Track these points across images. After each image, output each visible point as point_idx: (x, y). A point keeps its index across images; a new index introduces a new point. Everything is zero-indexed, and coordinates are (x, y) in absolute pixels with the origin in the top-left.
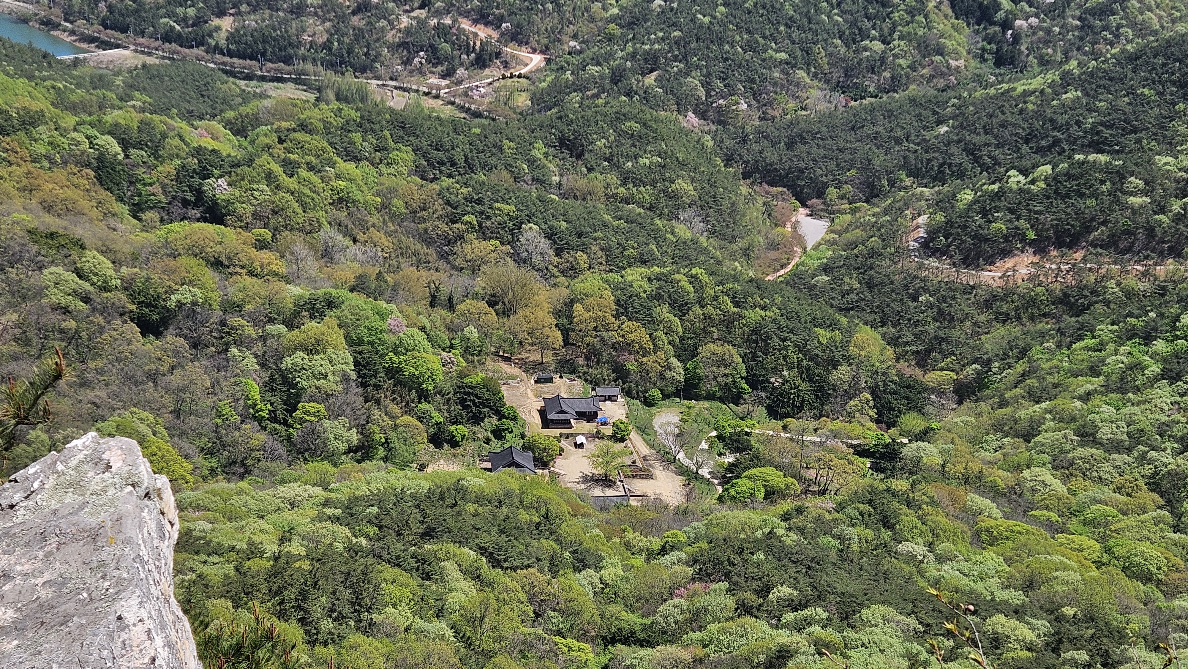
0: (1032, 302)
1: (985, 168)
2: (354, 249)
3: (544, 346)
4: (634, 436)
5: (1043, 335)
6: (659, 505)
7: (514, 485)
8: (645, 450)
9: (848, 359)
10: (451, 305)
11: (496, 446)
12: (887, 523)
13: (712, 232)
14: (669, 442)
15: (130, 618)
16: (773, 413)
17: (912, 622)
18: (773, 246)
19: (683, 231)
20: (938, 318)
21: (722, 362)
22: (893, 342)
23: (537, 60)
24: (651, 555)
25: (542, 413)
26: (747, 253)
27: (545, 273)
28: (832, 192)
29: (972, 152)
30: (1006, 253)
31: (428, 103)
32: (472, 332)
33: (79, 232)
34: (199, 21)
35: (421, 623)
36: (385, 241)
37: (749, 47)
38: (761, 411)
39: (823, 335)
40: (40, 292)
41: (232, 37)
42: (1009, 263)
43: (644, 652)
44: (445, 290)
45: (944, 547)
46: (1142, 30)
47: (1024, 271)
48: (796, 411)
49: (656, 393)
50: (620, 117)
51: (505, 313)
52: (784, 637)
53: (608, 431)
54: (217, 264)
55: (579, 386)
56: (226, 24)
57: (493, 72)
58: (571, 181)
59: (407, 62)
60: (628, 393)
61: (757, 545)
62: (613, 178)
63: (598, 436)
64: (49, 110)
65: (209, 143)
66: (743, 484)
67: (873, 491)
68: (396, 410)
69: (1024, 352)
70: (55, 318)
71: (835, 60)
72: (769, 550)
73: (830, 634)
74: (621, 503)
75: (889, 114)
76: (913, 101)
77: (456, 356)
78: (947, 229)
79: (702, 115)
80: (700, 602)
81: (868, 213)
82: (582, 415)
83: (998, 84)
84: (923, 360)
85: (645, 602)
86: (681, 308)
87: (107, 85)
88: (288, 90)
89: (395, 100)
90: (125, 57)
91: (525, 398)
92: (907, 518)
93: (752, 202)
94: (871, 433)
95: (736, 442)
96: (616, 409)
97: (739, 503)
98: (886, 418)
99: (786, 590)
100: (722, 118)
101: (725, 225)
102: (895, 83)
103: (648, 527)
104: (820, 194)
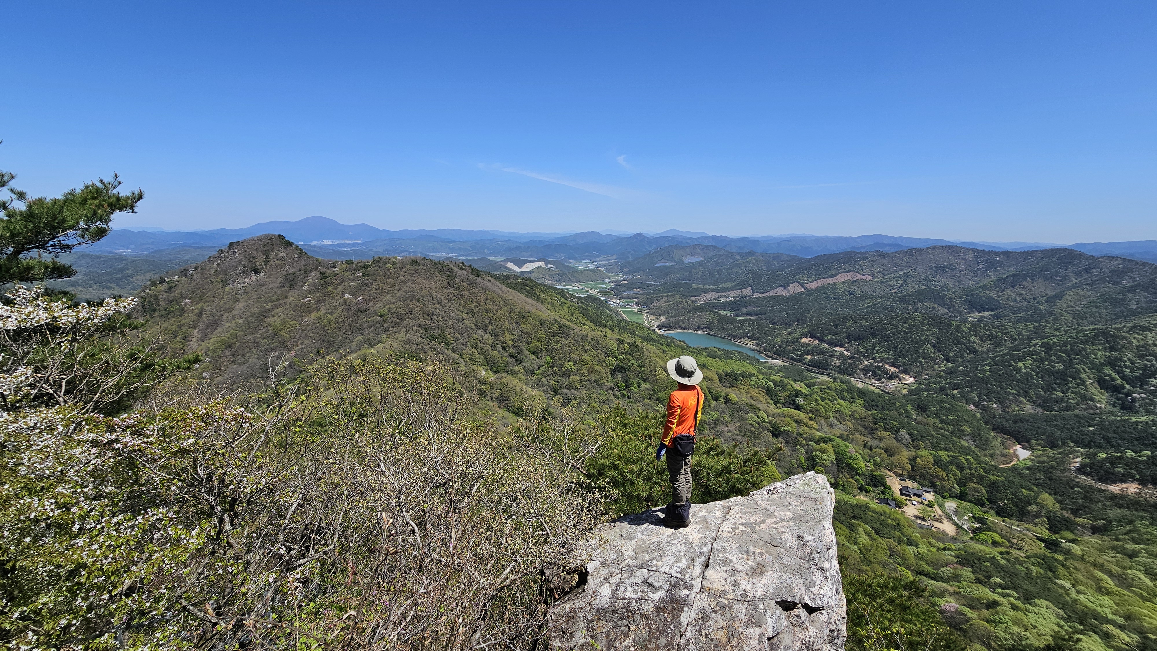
0: (1136, 503)
1: (1113, 446)
2: (840, 426)
3: (904, 469)
4: (937, 507)
5: (1142, 518)
6: (944, 533)
7: (888, 511)
8: (940, 513)
10: (871, 449)
11: (882, 496)
12: (1051, 570)
13: (977, 446)
14: (951, 513)
15: (826, 527)
16: (998, 514)
17: (1061, 612)
18: (1004, 456)
19: (964, 443)
20: (1085, 498)
21: (977, 491)
22: (1060, 502)
23: (911, 380)
24: (939, 549)
25: (901, 490)
26: (992, 455)
27: (907, 446)
28: (1034, 442)
29: (1106, 439)
30: (1123, 481)
31: (871, 387)
32: (878, 459)
33: (759, 406)
34: (802, 356)
35: (848, 544)
36: (851, 425)
37: (999, 387)
38: (993, 512)
39: (1025, 492)
40: (747, 419)
41: (810, 361)
42: (1125, 485)
43: (932, 582)
44: (869, 444)
45: (1081, 588)
47: (1133, 490)
48: (1010, 516)
49: (947, 495)
50: (942, 402)
51: (890, 455)
52: (996, 597)
53: (926, 503)
54: (797, 422)
55: (916, 485)
56: (809, 357)
57: (895, 381)
58: (919, 418)
59: (865, 375)
60: (935, 492)
61: (987, 560)
62: (937, 421)
63: (922, 503)
64: (756, 374)
65: (799, 388)
66: (982, 536)
67: (1045, 555)
68: (848, 476)
69: (1131, 522)
70: (749, 427)
71: (1038, 396)
72: (992, 563)
73: (1018, 603)
74: (929, 528)
75: (1064, 419)
76: (1076, 416)
77: (871, 465)
78: (1091, 466)
79: (976, 406)
80: (959, 572)
81: (1050, 452)
82: (915, 495)
83: (1120, 416)
84: (1075, 512)
85: (937, 564)
86: (961, 468)
87: (773, 369)
88: (825, 378)
89: (860, 385)
90: (779, 362)
91: (895, 484)
92: (1062, 571)
93: (996, 440)
94: (1046, 534)
95: (980, 520)
96: (930, 496)
97: (979, 541)
98: (1053, 528)
99: (998, 580)
100: (985, 409)
101: (983, 444)
102: (1068, 408)
103: (938, 539)
104: (1028, 441)
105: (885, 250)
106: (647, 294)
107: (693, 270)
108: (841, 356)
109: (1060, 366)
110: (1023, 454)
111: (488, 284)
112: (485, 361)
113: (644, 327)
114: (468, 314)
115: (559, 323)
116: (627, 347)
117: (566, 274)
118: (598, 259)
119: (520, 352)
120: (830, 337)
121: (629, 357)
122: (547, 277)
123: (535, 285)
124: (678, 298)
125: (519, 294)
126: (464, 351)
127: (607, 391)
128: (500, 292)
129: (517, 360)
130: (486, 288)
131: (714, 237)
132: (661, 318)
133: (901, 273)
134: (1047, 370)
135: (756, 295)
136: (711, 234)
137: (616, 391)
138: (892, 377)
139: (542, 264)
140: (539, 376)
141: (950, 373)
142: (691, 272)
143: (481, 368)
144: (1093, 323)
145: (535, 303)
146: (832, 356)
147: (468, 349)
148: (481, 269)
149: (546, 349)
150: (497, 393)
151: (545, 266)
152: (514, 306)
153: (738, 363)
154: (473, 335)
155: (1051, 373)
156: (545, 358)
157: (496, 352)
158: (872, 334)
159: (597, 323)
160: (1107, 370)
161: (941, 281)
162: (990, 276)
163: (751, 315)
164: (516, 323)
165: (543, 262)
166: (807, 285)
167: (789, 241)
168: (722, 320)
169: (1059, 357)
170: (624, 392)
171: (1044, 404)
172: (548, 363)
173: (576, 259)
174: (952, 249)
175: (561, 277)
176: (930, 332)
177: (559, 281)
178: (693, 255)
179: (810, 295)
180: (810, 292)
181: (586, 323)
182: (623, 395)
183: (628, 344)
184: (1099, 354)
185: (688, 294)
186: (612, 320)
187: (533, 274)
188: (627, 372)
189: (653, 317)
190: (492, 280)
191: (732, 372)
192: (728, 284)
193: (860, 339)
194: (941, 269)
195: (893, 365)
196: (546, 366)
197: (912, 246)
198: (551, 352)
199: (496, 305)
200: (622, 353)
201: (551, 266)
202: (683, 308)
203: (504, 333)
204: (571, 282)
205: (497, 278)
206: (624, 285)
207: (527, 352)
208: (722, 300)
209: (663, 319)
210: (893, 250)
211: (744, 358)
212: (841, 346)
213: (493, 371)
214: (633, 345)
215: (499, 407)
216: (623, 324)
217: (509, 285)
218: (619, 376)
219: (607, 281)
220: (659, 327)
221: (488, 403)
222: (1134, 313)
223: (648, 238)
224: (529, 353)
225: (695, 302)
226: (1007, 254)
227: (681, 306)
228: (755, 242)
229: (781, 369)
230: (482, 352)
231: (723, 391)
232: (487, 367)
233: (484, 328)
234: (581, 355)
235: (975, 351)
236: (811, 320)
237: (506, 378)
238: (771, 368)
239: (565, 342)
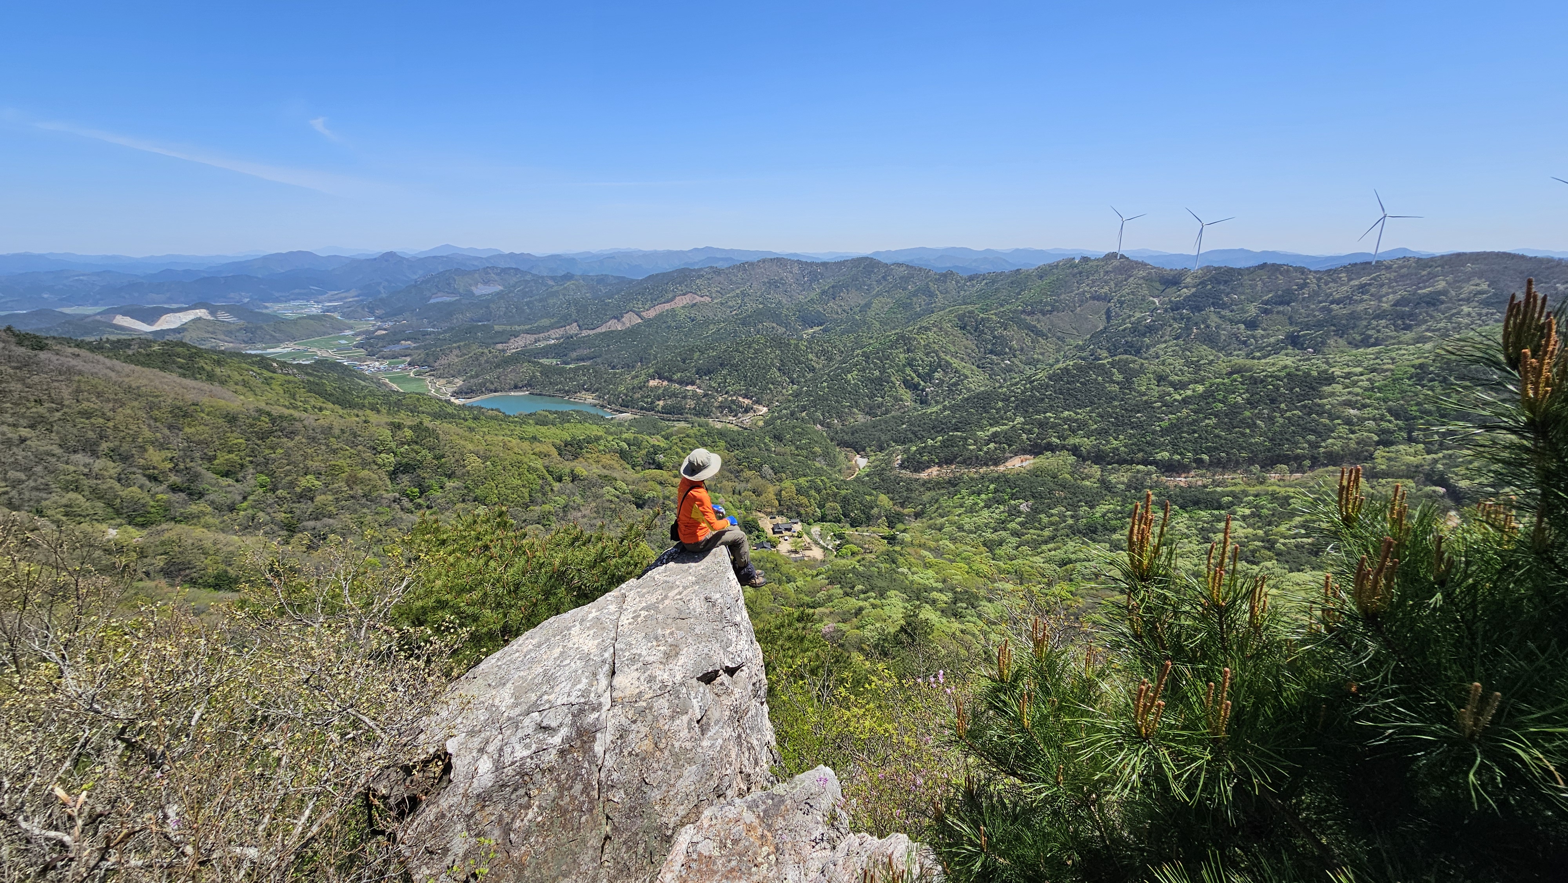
0: (938, 483)
1: (919, 439)
4: (805, 536)
5: (943, 495)
6: (815, 560)
7: (765, 555)
8: (809, 540)
9: (877, 506)
10: (740, 494)
11: (757, 541)
12: (894, 562)
13: (828, 465)
14: (817, 537)
16: (852, 526)
17: (905, 596)
18: (849, 468)
19: (818, 465)
20: (907, 489)
21: (834, 509)
22: (892, 499)
23: (765, 409)
25: (773, 529)
26: (840, 471)
27: (772, 482)
28: (868, 449)
29: (914, 433)
30: (929, 467)
31: (729, 426)
32: (748, 503)
33: (615, 475)
34: (652, 402)
37: (837, 402)
38: (848, 525)
39: (868, 498)
40: (602, 496)
41: (663, 407)
42: (930, 471)
44: (738, 489)
45: (914, 569)
46: (969, 390)
47: (935, 473)
48: (860, 524)
49: (811, 521)
50: (794, 427)
51: (758, 495)
52: (861, 603)
53: (796, 534)
54: (661, 483)
55: (785, 520)
56: (661, 403)
57: (751, 414)
58: (778, 449)
59: (721, 413)
60: (802, 521)
61: (849, 571)
62: (793, 448)
63: (792, 536)
64: (604, 435)
65: (657, 443)
66: (844, 551)
67: (888, 551)
69: (937, 501)
70: (608, 504)
71: (866, 405)
72: (854, 573)
73: (877, 602)
74: (802, 559)
75: (886, 422)
76: (893, 417)
77: (742, 511)
78: (908, 460)
79: (822, 425)
80: (830, 592)
81: (880, 455)
82: (786, 529)
83: (922, 410)
84: (902, 505)
85: (812, 593)
86: (819, 491)
87: (623, 426)
88: (683, 424)
89: (719, 426)
90: (627, 416)
91: (766, 524)
92: (901, 560)
93: (840, 454)
94: (886, 531)
95: (840, 536)
96: (798, 527)
97: (843, 557)
98: (891, 525)
99: (860, 587)
100: (829, 426)
101: (832, 462)
102: (887, 412)
103: (811, 567)
104: (864, 450)
105: (720, 265)
106: (425, 348)
107: (492, 305)
108: (695, 395)
109: (877, 373)
110: (862, 462)
111: (73, 362)
112: (110, 510)
113: (431, 398)
114: (32, 427)
115: (269, 414)
116: (409, 433)
117: (261, 328)
118: (321, 298)
119: (196, 477)
120: (679, 375)
121: (416, 447)
122: (222, 337)
123: (195, 354)
124: (476, 349)
125: (162, 374)
126: (44, 503)
127: (389, 507)
128: (113, 375)
129: (190, 494)
130: (68, 372)
131: (512, 256)
132: (456, 380)
133: (738, 291)
134: (869, 379)
135: (585, 333)
136: (507, 252)
137: (405, 502)
138: (747, 410)
139: (202, 313)
140: (250, 511)
141: (797, 395)
142: (488, 307)
143: (103, 527)
144: (894, 329)
145: (206, 386)
146: (685, 397)
147: (54, 497)
148: (43, 334)
149: (251, 462)
150: (160, 562)
151: (210, 317)
152: (157, 396)
153: (579, 425)
154: (61, 466)
155: (872, 381)
156: (252, 479)
157: (134, 489)
158: (721, 365)
159: (344, 402)
160: (908, 370)
161: (776, 297)
162: (814, 289)
163: (583, 360)
164: (170, 427)
165: (203, 311)
166: (644, 314)
167: (613, 257)
168: (547, 371)
169: (875, 364)
170: (419, 500)
171: (870, 411)
172: (262, 486)
173: (277, 300)
174: (780, 261)
175: (253, 334)
176: (773, 355)
177: (251, 342)
178: (486, 283)
179: (649, 326)
180: (648, 323)
181: (324, 405)
182: (419, 506)
183: (410, 428)
184: (901, 356)
185: (490, 341)
186: (372, 394)
187: (186, 333)
188: (418, 470)
189: (443, 381)
190: (83, 352)
191: (573, 438)
192: (545, 322)
193: (710, 373)
194: (773, 284)
195: (746, 396)
196: (261, 490)
197: (744, 259)
198: (264, 466)
199: (108, 400)
200: (403, 444)
201: (223, 316)
202: (487, 362)
203: (146, 451)
204: (277, 342)
205: (97, 348)
206: (379, 338)
207: (210, 474)
208: (542, 344)
209: (459, 382)
210: (726, 265)
211: (585, 418)
212: (693, 384)
213: (136, 525)
214: (418, 428)
215: (172, 585)
216: (394, 398)
217: (129, 359)
218: (405, 480)
219: (348, 333)
220: (455, 394)
221: (141, 584)
222: (919, 316)
223: (407, 260)
224: (215, 476)
225: (504, 351)
226: (824, 264)
227: (483, 360)
228: (570, 260)
229: (633, 423)
230: (96, 494)
231: (566, 467)
232: (119, 521)
233: (91, 449)
234: (327, 460)
235: (813, 370)
236: (655, 358)
237: (172, 531)
238: (620, 424)
239: (291, 444)
